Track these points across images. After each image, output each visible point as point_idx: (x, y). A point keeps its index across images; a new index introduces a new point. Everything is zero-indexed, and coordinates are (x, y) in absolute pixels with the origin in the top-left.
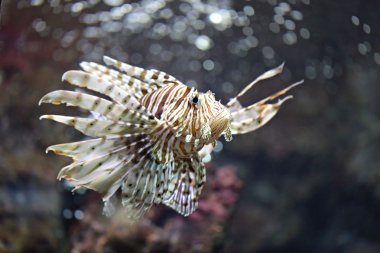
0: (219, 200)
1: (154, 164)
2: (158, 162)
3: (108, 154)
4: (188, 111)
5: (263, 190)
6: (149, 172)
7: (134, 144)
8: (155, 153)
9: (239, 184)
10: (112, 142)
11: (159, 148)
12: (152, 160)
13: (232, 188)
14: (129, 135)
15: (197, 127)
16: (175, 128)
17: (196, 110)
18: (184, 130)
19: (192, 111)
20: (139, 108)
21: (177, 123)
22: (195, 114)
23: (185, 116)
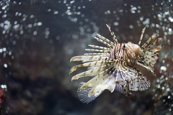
16: (122, 60)
17: (126, 50)
18: (126, 59)
19: (125, 51)
20: (106, 59)
21: (122, 58)
22: (126, 52)
23: (123, 54)
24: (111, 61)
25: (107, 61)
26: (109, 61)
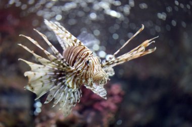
0: (112, 101)
1: (67, 88)
2: (69, 87)
3: (45, 74)
4: (85, 66)
5: (135, 96)
6: (63, 91)
7: (58, 73)
8: (68, 83)
9: (123, 93)
10: (48, 69)
11: (70, 81)
12: (65, 86)
13: (119, 95)
14: (57, 69)
15: (87, 77)
16: (78, 74)
17: (88, 67)
18: (81, 77)
19: (86, 67)
20: (63, 59)
21: (79, 72)
22: (87, 70)
23: (83, 69)
24: (66, 65)
25: (62, 62)
26: (64, 64)
